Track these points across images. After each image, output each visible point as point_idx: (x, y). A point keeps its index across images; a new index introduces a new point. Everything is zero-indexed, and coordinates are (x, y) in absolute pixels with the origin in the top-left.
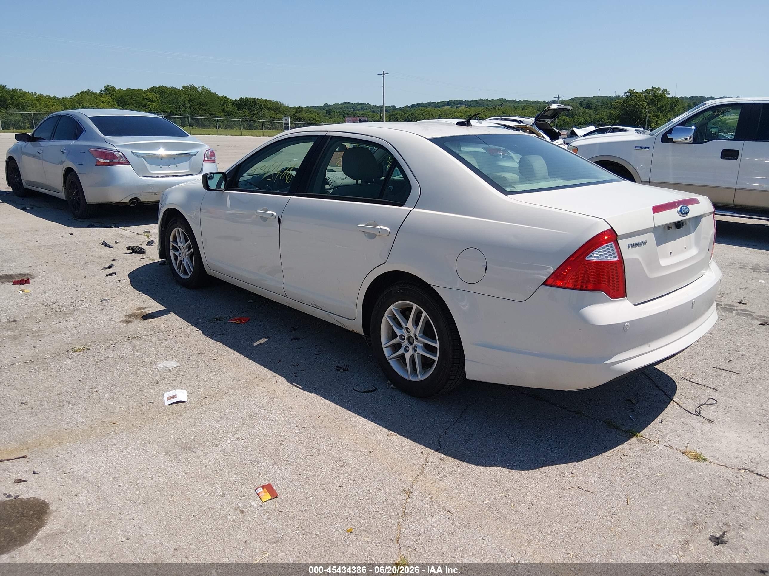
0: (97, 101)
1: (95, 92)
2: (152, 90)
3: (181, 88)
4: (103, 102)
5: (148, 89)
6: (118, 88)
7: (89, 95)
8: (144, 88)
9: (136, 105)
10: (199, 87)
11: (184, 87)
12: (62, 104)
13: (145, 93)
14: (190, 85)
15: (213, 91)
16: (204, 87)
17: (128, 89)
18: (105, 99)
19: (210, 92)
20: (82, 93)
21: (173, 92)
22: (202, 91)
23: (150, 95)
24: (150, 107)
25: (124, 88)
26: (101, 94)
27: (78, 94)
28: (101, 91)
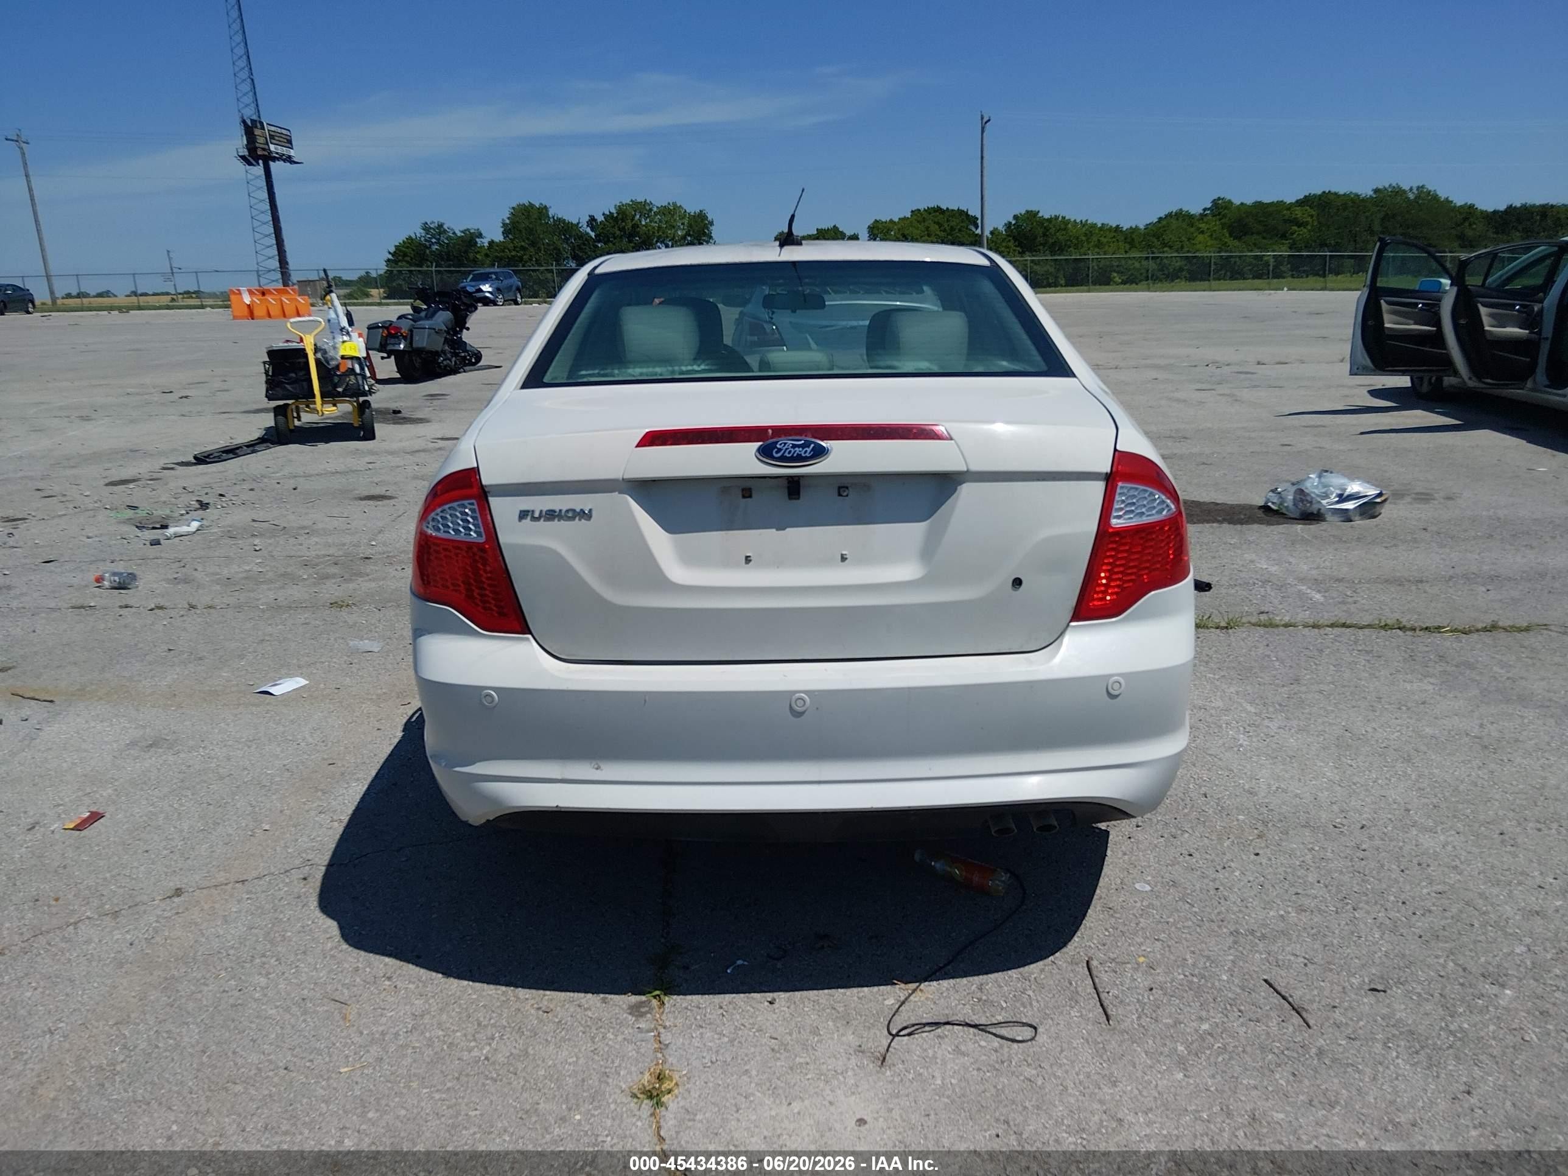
0: (1192, 230)
1: (1192, 212)
2: (1306, 202)
3: (1371, 193)
4: (1202, 232)
5: (1297, 201)
6: (1237, 201)
7: (1180, 219)
8: (1290, 199)
9: (1265, 235)
10: (1411, 189)
11: (1376, 191)
12: (1128, 240)
13: (1289, 209)
14: (1390, 185)
15: (1443, 195)
16: (1423, 187)
17: (1256, 202)
18: (1208, 226)
19: (1435, 197)
20: (1169, 216)
21: (1353, 203)
22: (1418, 197)
23: (1298, 212)
24: (1295, 236)
25: (1249, 201)
26: (1202, 216)
27: (1160, 218)
28: (1205, 210)
